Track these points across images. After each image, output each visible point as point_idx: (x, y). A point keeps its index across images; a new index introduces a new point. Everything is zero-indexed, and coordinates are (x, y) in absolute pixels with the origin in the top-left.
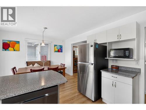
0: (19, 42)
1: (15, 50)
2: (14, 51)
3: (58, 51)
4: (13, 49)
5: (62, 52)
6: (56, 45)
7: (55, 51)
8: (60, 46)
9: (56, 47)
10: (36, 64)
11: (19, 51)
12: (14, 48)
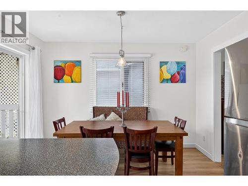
0: (80, 62)
1: (73, 80)
2: (72, 82)
3: (173, 80)
4: (69, 77)
5: (184, 81)
6: (166, 63)
7: (163, 81)
8: (178, 63)
9: (164, 68)
10: (113, 113)
11: (81, 82)
12: (71, 77)
